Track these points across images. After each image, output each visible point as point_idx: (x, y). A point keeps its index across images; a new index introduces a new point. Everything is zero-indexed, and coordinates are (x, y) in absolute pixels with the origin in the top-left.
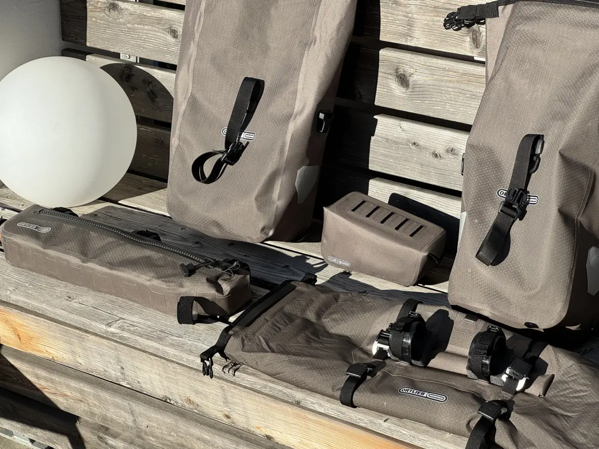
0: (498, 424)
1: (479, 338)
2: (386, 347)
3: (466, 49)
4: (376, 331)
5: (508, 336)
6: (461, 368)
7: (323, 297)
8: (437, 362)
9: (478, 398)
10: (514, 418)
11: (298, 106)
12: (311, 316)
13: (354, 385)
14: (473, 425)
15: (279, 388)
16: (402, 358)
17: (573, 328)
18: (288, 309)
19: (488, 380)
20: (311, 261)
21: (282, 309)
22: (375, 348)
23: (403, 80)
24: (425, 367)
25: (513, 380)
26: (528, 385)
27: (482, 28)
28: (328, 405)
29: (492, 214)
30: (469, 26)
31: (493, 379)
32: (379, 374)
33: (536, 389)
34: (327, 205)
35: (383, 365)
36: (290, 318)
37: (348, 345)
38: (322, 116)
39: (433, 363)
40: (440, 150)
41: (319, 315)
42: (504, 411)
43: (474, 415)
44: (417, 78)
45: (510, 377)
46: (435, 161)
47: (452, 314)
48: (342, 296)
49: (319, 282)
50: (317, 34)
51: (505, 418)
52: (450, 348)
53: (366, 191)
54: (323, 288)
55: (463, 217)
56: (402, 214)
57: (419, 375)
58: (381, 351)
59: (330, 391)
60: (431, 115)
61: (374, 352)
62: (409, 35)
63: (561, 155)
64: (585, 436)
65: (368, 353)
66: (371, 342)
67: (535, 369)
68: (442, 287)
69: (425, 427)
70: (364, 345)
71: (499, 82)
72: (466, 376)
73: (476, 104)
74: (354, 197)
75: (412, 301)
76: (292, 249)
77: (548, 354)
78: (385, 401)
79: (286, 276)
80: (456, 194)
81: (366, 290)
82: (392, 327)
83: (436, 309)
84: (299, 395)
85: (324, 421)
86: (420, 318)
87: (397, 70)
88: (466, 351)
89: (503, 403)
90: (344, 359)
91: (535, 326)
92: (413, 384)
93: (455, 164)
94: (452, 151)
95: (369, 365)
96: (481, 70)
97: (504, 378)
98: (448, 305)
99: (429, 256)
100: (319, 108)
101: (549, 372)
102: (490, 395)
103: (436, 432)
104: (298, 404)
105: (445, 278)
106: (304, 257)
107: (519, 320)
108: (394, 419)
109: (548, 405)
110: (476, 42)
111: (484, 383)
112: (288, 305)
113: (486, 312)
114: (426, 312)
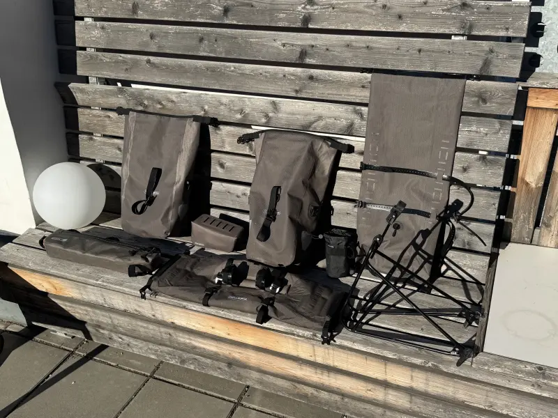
0: (269, 308)
1: (260, 272)
2: (221, 279)
3: (247, 152)
4: (216, 273)
5: (271, 270)
6: (253, 285)
7: (193, 260)
8: (243, 284)
9: (260, 298)
10: (276, 304)
11: (177, 179)
12: (188, 268)
13: (208, 297)
14: (259, 309)
15: (176, 301)
16: (228, 284)
17: (297, 265)
18: (178, 267)
19: (264, 289)
20: (188, 245)
21: (175, 267)
22: (217, 280)
23: (222, 166)
24: (238, 286)
25: (274, 289)
26: (280, 290)
27: (253, 143)
28: (197, 307)
29: (262, 220)
30: (247, 142)
31: (266, 289)
32: (219, 291)
33: (284, 292)
34: (193, 220)
35: (220, 287)
36: (179, 270)
37: (205, 280)
38: (188, 183)
39: (242, 284)
40: (240, 194)
41: (192, 269)
42: (271, 302)
43: (259, 305)
44: (227, 164)
45: (273, 288)
46: (238, 199)
47: (248, 263)
48: (201, 259)
49: (191, 253)
50: (183, 147)
51: (272, 305)
52: (248, 277)
53: (209, 213)
54: (193, 256)
55: (250, 222)
56: (225, 222)
57: (236, 290)
58: (219, 281)
59: (198, 301)
60: (235, 179)
61: (216, 282)
62: (223, 146)
63: (289, 194)
64: (304, 309)
65: (214, 283)
66: (215, 278)
67: (283, 283)
68: (244, 252)
69: (239, 312)
70: (212, 279)
71: (261, 165)
72: (255, 289)
73: (253, 174)
74: (204, 216)
75: (231, 259)
76: (179, 240)
77: (288, 277)
78: (222, 303)
79: (177, 252)
80: (247, 212)
81: (212, 255)
82: (223, 270)
83: (241, 261)
84: (185, 303)
85: (196, 313)
86: (235, 266)
87: (219, 161)
88: (254, 278)
89: (271, 299)
90: (203, 285)
91: (282, 265)
92: (233, 294)
93: (246, 200)
94: (244, 194)
95: (214, 288)
96: (254, 160)
97: (271, 288)
98: (246, 259)
99: (237, 240)
100: (187, 179)
101: (289, 284)
102: (265, 296)
103: (243, 313)
104: (184, 307)
105: (244, 248)
106: (184, 243)
107: (276, 263)
108: (226, 310)
109: (289, 298)
110: (251, 148)
111: (263, 291)
112: (178, 265)
113: (263, 261)
114: (237, 263)
